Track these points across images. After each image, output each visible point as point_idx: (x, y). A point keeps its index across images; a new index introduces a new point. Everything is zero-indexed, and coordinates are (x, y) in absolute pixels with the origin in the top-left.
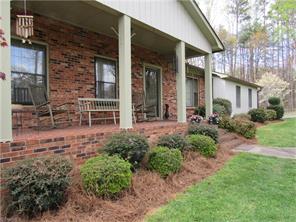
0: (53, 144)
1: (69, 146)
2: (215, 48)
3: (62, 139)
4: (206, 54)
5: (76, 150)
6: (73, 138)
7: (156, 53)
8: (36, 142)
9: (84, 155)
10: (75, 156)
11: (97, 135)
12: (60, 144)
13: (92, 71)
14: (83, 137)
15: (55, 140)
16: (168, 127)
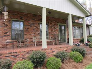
0: (13, 54)
1: (19, 55)
2: (86, 15)
3: (16, 52)
4: (83, 18)
5: (22, 56)
6: (20, 52)
7: (64, 20)
8: (6, 53)
9: (25, 58)
10: (21, 59)
11: (31, 51)
12: (15, 54)
13: (39, 28)
14: (25, 52)
15: (13, 53)
16: (63, 47)
